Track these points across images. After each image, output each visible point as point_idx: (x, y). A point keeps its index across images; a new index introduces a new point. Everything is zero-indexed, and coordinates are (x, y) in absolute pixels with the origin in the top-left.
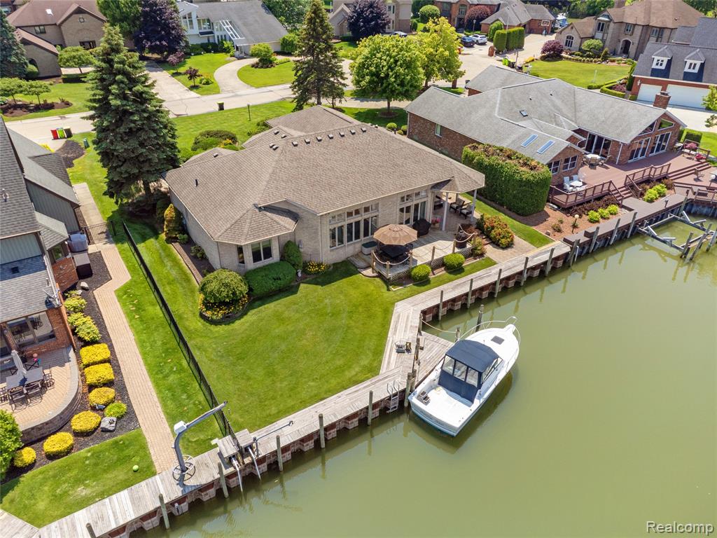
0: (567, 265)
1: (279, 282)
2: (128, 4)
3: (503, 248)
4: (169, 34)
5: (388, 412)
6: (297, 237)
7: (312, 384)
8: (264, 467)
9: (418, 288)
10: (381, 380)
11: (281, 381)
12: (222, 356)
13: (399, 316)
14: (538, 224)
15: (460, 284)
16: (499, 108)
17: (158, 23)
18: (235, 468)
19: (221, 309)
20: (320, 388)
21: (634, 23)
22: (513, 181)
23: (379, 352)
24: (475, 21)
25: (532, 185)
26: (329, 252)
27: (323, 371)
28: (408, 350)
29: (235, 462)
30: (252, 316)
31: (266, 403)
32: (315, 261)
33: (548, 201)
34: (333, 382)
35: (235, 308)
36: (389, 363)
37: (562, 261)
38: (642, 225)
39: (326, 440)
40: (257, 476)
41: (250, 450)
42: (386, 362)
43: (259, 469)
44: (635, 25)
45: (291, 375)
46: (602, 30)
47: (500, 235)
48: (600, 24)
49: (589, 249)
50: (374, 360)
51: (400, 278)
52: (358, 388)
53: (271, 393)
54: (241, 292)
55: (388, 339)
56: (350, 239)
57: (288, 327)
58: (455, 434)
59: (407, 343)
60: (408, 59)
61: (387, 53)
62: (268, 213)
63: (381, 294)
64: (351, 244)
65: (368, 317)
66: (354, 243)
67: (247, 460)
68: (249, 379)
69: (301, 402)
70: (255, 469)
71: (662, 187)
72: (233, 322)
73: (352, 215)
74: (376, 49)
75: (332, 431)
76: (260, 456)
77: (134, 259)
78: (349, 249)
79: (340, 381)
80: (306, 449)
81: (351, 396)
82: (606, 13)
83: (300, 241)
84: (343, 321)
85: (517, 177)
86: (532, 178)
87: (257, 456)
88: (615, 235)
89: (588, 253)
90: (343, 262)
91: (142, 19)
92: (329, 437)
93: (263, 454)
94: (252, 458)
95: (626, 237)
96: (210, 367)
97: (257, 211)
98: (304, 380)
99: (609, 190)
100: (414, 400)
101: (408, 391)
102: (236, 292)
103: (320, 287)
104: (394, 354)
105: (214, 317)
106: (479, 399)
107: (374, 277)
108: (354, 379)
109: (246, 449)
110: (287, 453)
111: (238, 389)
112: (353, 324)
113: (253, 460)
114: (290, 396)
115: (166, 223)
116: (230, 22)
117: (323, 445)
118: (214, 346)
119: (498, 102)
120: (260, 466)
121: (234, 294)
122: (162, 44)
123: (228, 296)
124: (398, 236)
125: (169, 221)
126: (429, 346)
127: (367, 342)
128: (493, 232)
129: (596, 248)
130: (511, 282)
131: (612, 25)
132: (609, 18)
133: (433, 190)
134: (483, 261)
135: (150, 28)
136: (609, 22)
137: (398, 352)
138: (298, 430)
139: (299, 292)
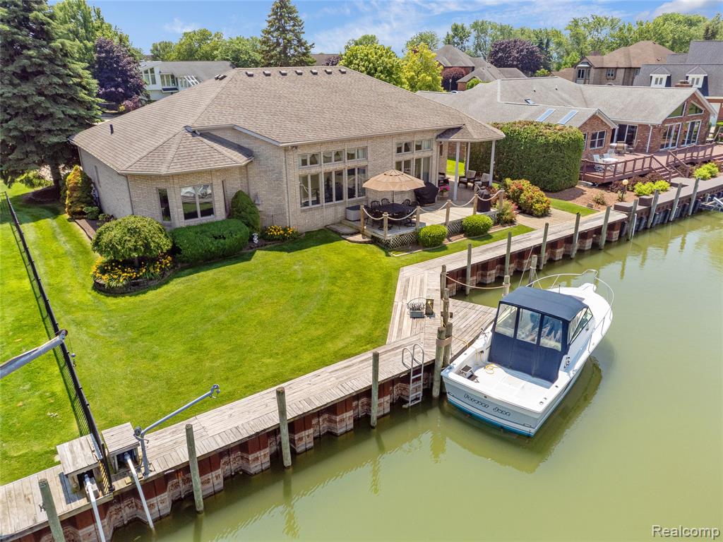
0: (624, 239)
1: (222, 241)
2: (81, 50)
3: (538, 217)
4: (125, 82)
5: (404, 406)
6: (251, 188)
7: (267, 361)
8: (163, 502)
9: (431, 253)
10: (389, 351)
11: (213, 359)
12: (116, 332)
13: (408, 281)
14: (574, 199)
15: (491, 248)
16: (501, 96)
17: (113, 70)
18: (89, 500)
19: (124, 272)
20: (283, 366)
21: (616, 66)
22: (537, 146)
23: (382, 320)
24: (451, 81)
25: (563, 148)
26: (299, 213)
27: (288, 344)
28: (430, 314)
29: (90, 487)
30: (176, 286)
31: (180, 390)
32: (278, 225)
33: (580, 179)
34: (306, 358)
35: (147, 270)
36: (400, 330)
37: (618, 231)
38: (703, 200)
39: (293, 452)
40: (146, 524)
41: (130, 461)
42: (396, 330)
43: (150, 507)
44: (617, 68)
45: (231, 351)
46: (582, 77)
47: (532, 199)
48: (580, 71)
49: (647, 223)
50: (376, 329)
51: (403, 244)
52: (350, 363)
53: (192, 376)
54: (159, 246)
55: (395, 303)
56: (329, 199)
57: (233, 295)
58: (533, 431)
59: (427, 300)
60: (389, 65)
61: (365, 58)
62: (205, 140)
63: (378, 259)
64: (331, 206)
65: (362, 282)
66: (335, 205)
67: (120, 484)
68: (155, 357)
69: (246, 387)
70: (142, 508)
71: (713, 167)
72: (144, 293)
73: (331, 161)
74: (352, 55)
75: (304, 434)
76: (151, 475)
77: (12, 236)
78: (328, 213)
79: (317, 355)
80: (254, 468)
81: (339, 373)
82: (585, 60)
83: (256, 196)
84: (322, 288)
85: (541, 140)
86: (561, 139)
87: (145, 474)
88: (676, 207)
89: (645, 228)
90: (319, 230)
91: (97, 67)
92: (300, 448)
93: (159, 470)
94: (132, 477)
95: (687, 214)
96: (89, 345)
97: (189, 135)
98: (254, 356)
99: (650, 167)
100: (452, 375)
101: (440, 364)
102: (149, 243)
103: (286, 253)
104: (408, 321)
105: (113, 284)
106: (567, 369)
107: (365, 242)
108: (342, 352)
109: (121, 458)
110: (214, 474)
111: (132, 373)
112: (337, 289)
113: (134, 483)
114: (227, 379)
115: (68, 192)
116: (196, 78)
117: (288, 461)
118: (105, 320)
119: (499, 90)
120: (154, 500)
121: (147, 246)
122: (118, 91)
123: (136, 249)
124: (397, 180)
125: (73, 189)
126: (460, 314)
127: (361, 309)
128: (522, 196)
129: (655, 223)
130: (558, 251)
131: (592, 70)
132: (588, 64)
133: (439, 140)
134: (516, 229)
135: (106, 75)
136: (590, 68)
137: (413, 317)
138: (237, 428)
139: (252, 260)
